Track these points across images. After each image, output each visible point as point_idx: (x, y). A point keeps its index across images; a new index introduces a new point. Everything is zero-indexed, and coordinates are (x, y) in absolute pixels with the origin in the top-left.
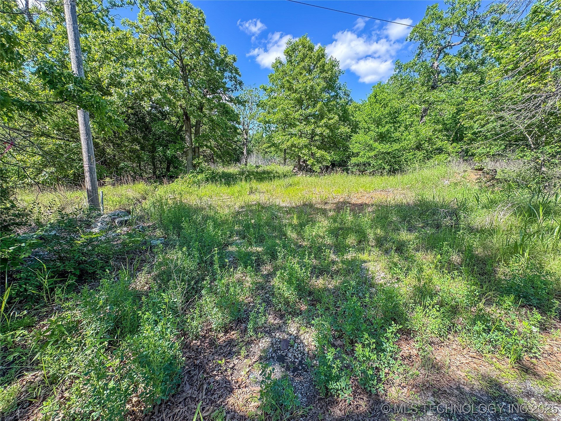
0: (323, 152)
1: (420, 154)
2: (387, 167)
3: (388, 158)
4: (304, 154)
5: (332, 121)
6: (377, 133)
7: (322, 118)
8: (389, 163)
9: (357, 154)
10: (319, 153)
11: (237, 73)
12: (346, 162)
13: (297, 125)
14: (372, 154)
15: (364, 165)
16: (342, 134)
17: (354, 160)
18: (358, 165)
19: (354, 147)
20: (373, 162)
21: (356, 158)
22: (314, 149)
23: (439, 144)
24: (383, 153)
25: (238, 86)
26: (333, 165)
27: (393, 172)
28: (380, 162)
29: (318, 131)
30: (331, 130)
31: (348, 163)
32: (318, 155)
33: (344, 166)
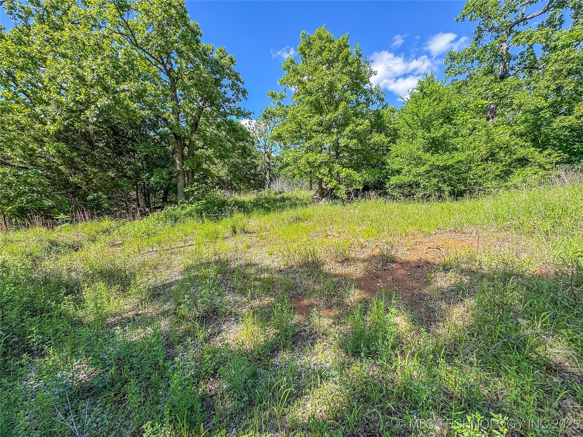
0: (350, 171)
1: (494, 168)
2: (447, 189)
3: (447, 175)
4: (324, 175)
5: (361, 127)
6: (427, 139)
7: (347, 125)
8: (448, 181)
9: (399, 172)
10: (344, 172)
11: (238, 79)
12: (383, 183)
13: (313, 137)
14: (422, 169)
15: (410, 185)
16: (375, 145)
17: (394, 180)
18: (400, 187)
19: (393, 163)
20: (423, 182)
21: (397, 177)
22: (337, 167)
23: (521, 153)
24: (438, 168)
25: (240, 95)
26: (366, 188)
27: (457, 195)
28: (435, 181)
29: (343, 142)
30: (360, 141)
31: (385, 184)
32: (342, 175)
33: (381, 189)
